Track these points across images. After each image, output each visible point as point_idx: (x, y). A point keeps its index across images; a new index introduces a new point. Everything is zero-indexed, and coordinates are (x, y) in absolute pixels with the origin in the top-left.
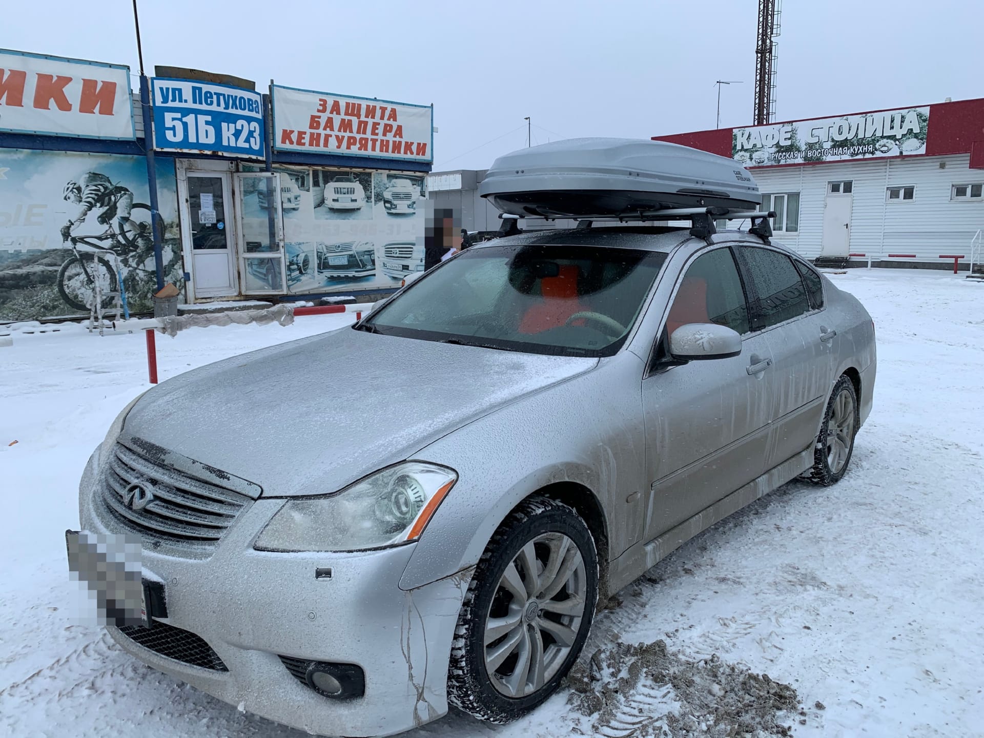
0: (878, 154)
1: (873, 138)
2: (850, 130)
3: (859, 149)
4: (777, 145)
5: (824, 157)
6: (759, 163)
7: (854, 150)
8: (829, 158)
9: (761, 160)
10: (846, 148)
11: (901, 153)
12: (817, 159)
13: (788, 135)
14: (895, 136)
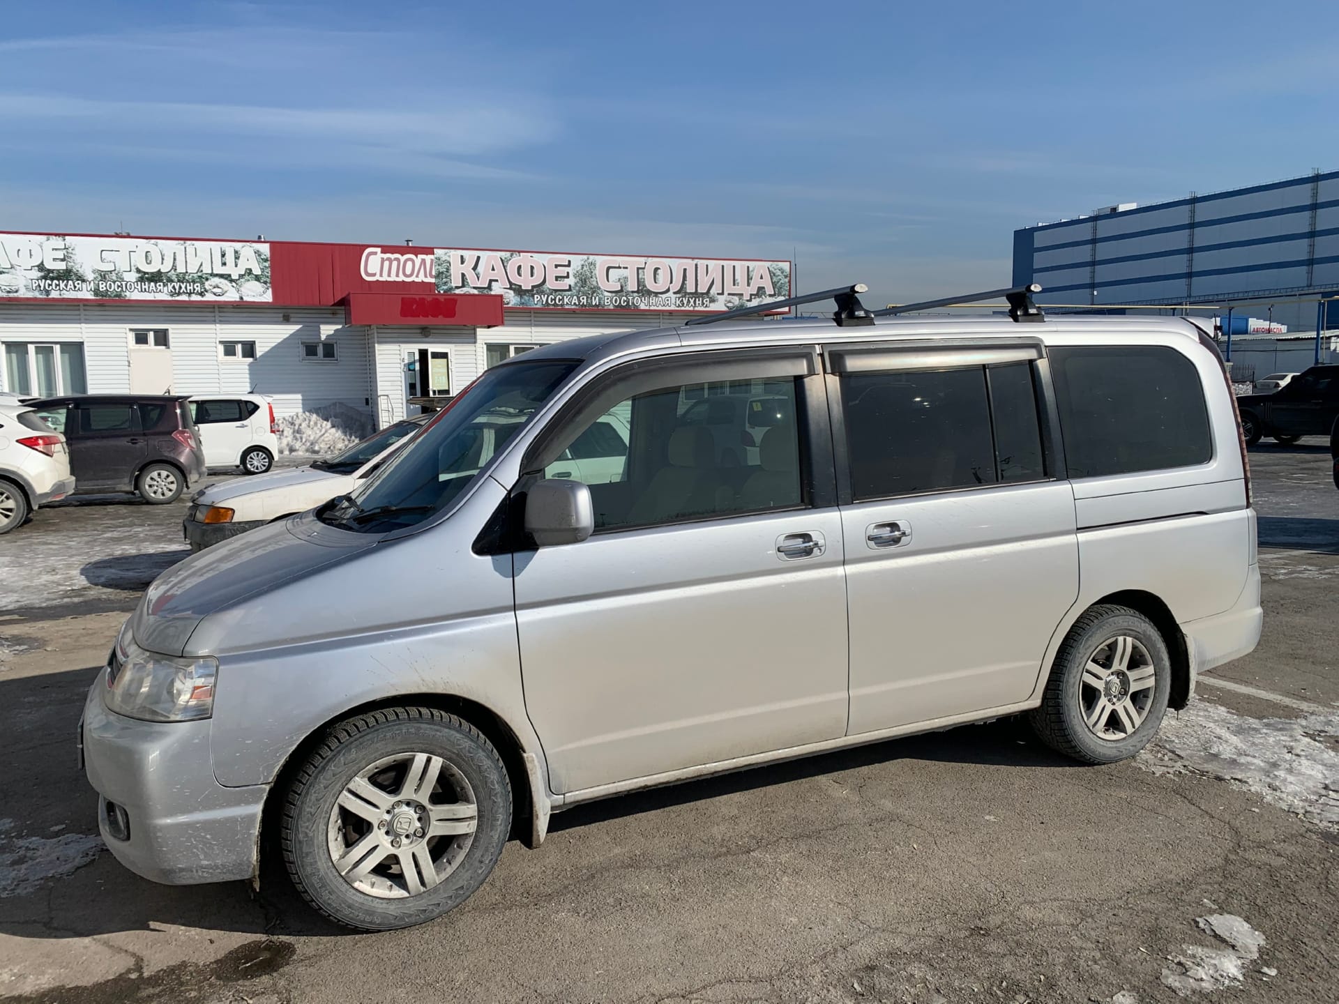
0: (209, 297)
1: (199, 274)
2: (163, 259)
3: (180, 288)
4: (41, 267)
5: (128, 294)
6: (9, 292)
7: (174, 287)
8: (135, 295)
9: (13, 288)
10: (162, 284)
11: (241, 298)
12: (116, 296)
13: (60, 255)
14: (230, 275)
